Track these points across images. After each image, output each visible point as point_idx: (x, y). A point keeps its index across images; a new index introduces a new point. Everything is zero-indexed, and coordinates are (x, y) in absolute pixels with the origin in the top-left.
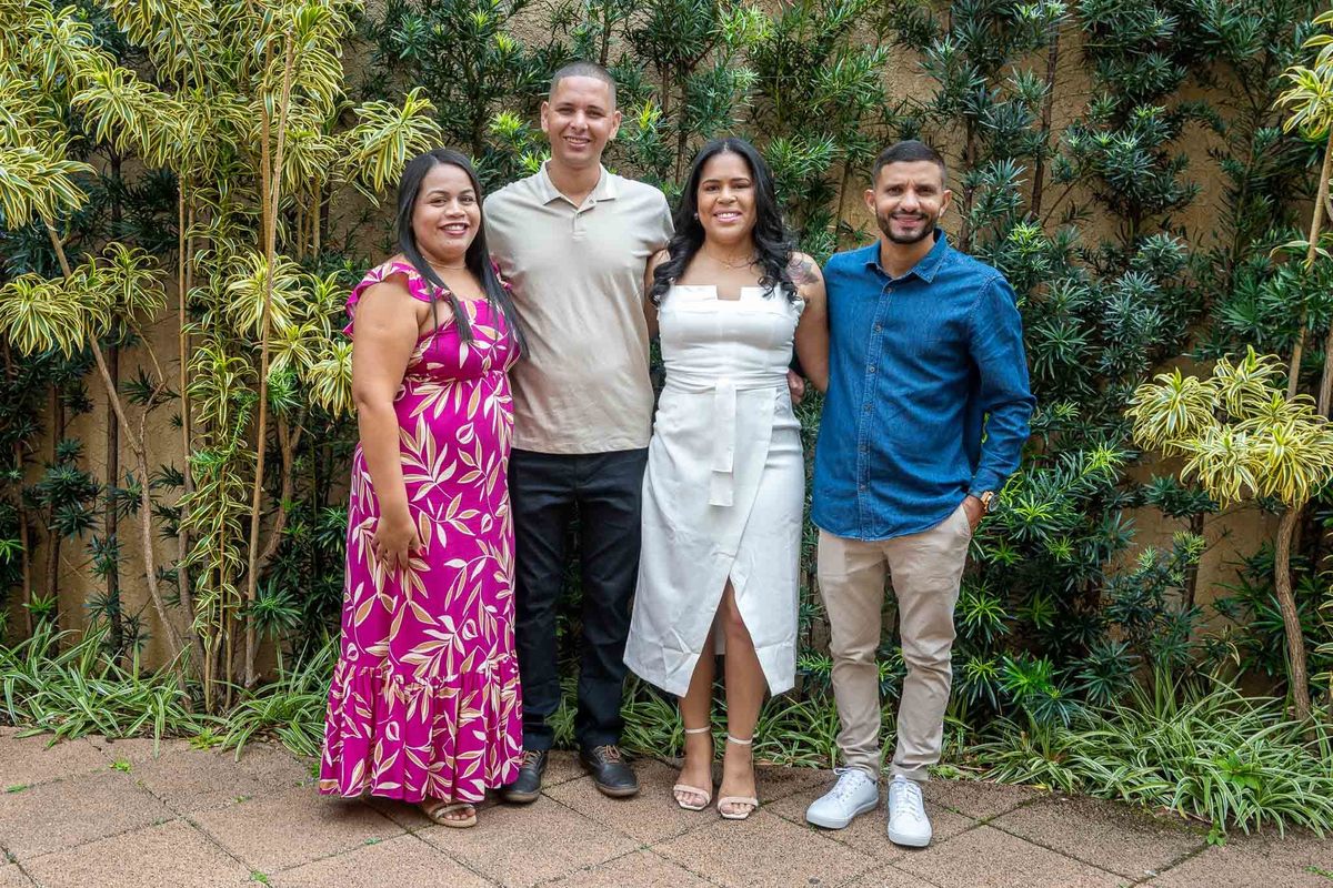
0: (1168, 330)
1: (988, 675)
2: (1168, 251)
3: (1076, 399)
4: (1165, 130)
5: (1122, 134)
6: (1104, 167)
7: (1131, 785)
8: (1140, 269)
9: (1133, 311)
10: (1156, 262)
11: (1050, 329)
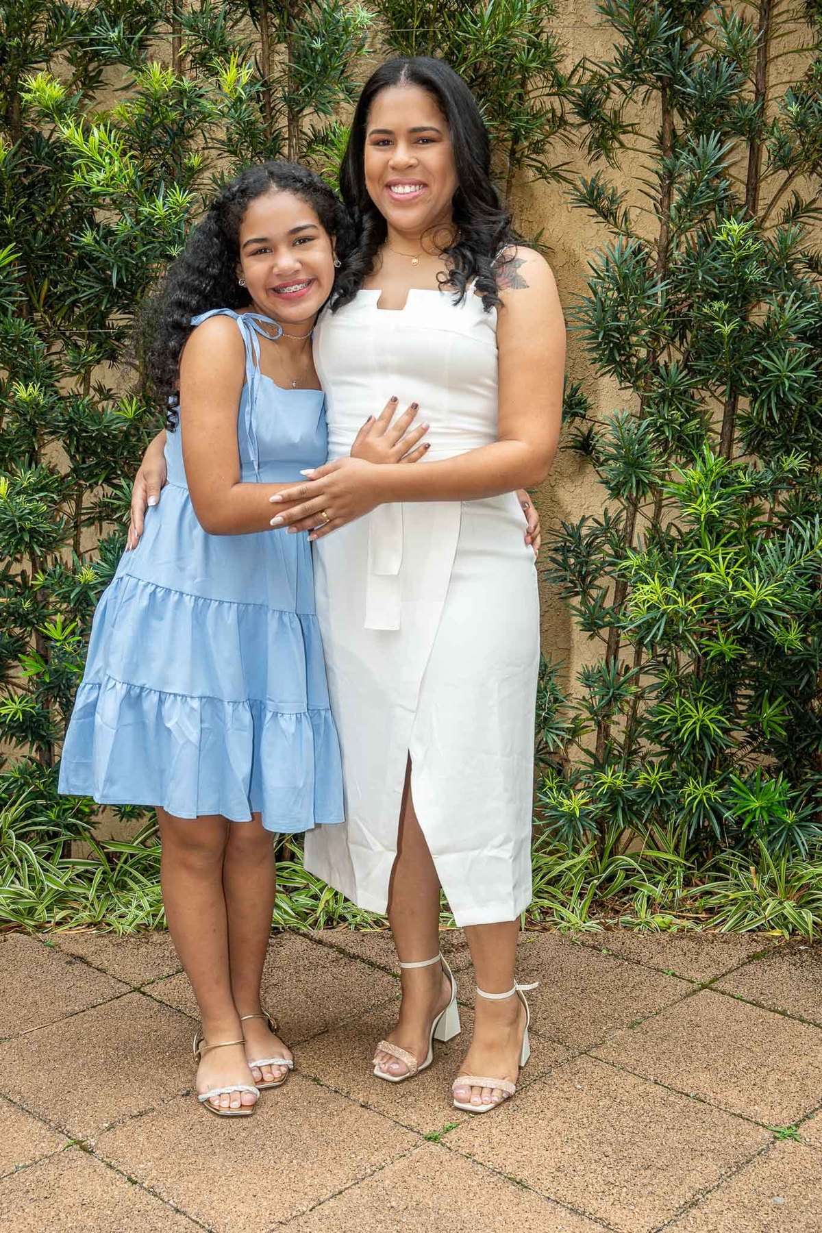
11: (773, 361)
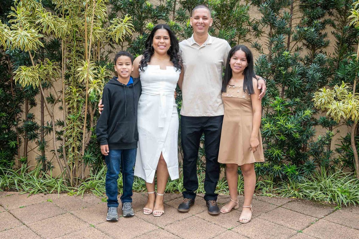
0: (323, 78)
1: (279, 170)
2: (322, 58)
3: (300, 97)
4: (321, 26)
5: (310, 27)
6: (306, 36)
7: (316, 196)
8: (315, 62)
9: (314, 73)
10: (320, 61)
11: (293, 79)
